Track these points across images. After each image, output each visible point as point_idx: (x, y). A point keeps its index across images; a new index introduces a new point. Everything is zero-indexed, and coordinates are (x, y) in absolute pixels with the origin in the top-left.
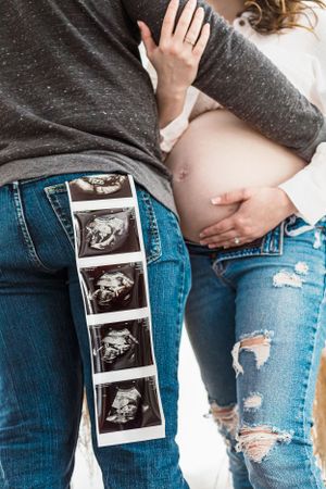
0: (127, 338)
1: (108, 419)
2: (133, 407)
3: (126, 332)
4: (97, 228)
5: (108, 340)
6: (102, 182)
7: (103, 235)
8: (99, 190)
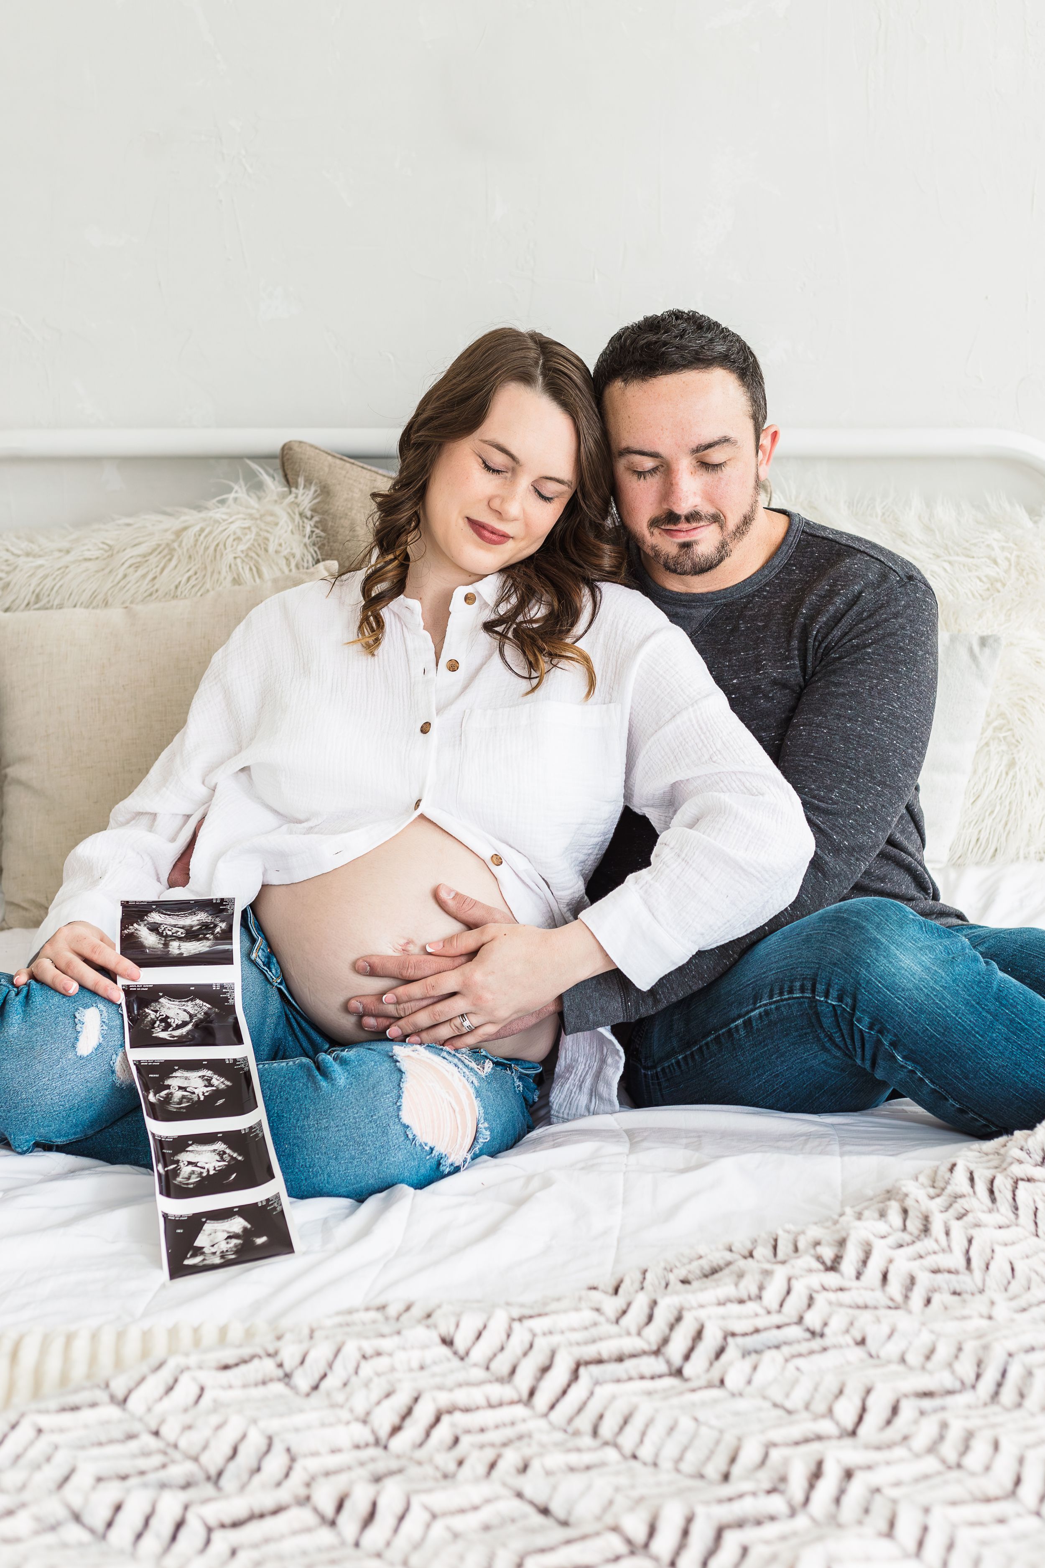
0: (221, 1154)
1: (186, 1262)
2: (235, 1242)
3: (220, 1146)
4: (164, 1012)
5: (184, 1157)
6: (181, 933)
7: (175, 1021)
8: (175, 948)
